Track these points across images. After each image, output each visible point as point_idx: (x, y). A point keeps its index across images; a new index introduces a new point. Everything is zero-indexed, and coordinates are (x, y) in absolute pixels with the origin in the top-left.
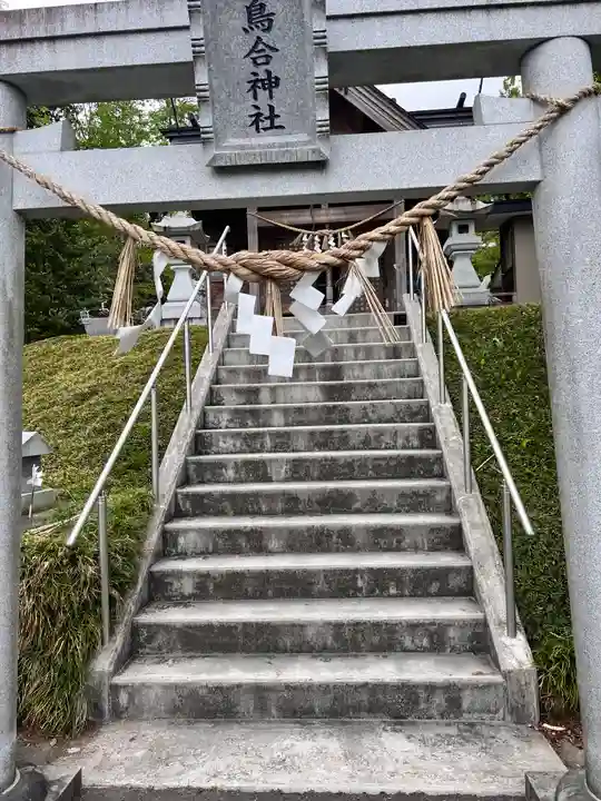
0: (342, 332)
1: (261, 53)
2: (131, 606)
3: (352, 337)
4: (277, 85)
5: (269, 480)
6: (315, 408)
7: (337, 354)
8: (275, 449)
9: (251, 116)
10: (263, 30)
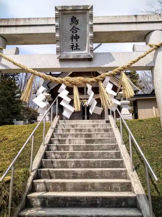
0: (91, 124)
2: (19, 209)
3: (94, 126)
4: (79, 38)
5: (68, 167)
6: (83, 146)
7: (89, 130)
8: (70, 158)
9: (71, 46)
10: (76, 24)
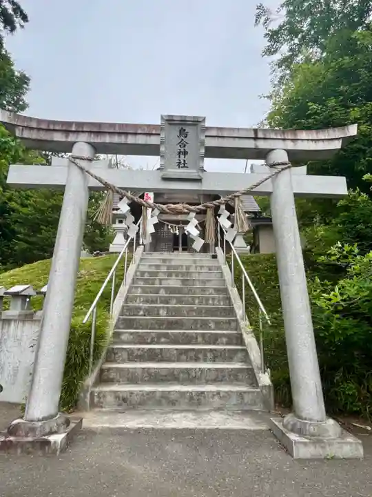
1: (182, 144)
3: (195, 262)
4: (187, 154)
6: (178, 288)
7: (188, 267)
8: (161, 303)
9: (177, 163)
10: (184, 137)
